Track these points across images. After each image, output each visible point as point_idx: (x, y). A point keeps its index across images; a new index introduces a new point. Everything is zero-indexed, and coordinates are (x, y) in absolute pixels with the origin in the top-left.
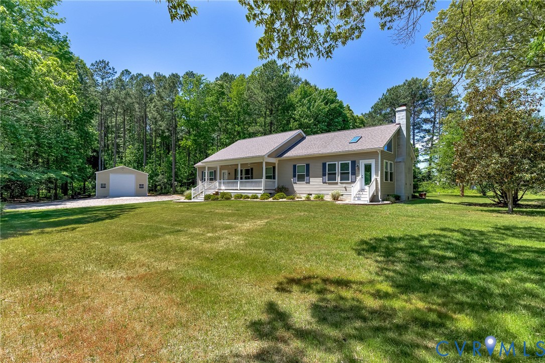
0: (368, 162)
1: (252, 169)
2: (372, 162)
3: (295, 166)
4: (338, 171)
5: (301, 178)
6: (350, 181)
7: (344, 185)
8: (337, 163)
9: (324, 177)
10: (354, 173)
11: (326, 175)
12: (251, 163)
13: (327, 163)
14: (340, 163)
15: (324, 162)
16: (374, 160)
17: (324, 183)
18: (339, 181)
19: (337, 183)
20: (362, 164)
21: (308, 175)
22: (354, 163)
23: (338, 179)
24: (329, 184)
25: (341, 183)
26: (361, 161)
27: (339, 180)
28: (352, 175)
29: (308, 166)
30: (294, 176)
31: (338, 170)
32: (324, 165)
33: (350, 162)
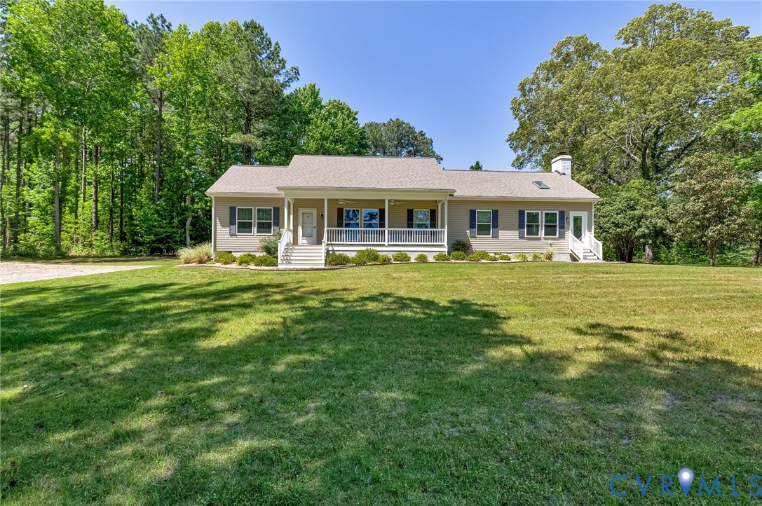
0: (578, 214)
2: (584, 215)
3: (473, 213)
4: (542, 223)
5: (484, 230)
6: (557, 236)
7: (549, 242)
8: (540, 212)
9: (521, 230)
10: (562, 227)
11: (524, 228)
13: (526, 212)
14: (544, 212)
15: (522, 209)
16: (586, 213)
17: (521, 237)
18: (543, 236)
19: (539, 239)
20: (572, 215)
21: (495, 226)
22: (562, 214)
23: (542, 233)
24: (528, 239)
25: (545, 239)
26: (571, 212)
29: (495, 213)
30: (472, 226)
31: (542, 221)
32: (521, 213)
33: (558, 212)
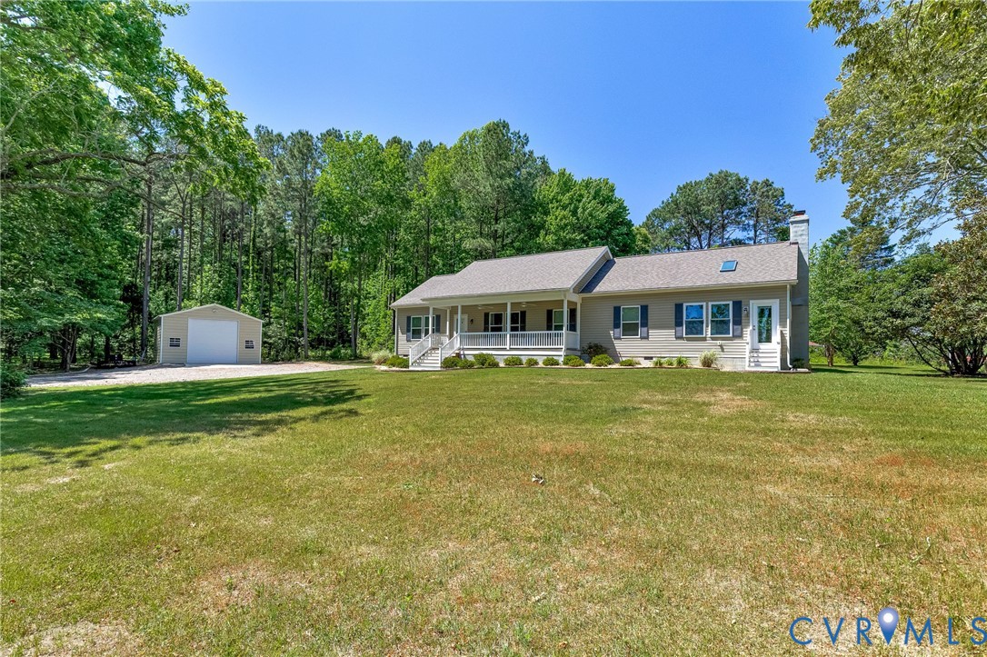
0: (765, 303)
1: (523, 313)
2: (775, 304)
3: (617, 310)
4: (707, 317)
5: (630, 330)
6: (731, 335)
7: (719, 342)
8: (704, 304)
9: (677, 328)
10: (738, 322)
11: (682, 325)
12: (527, 302)
13: (685, 305)
14: (710, 304)
15: (679, 302)
16: (777, 301)
17: (678, 337)
18: (709, 335)
19: (705, 339)
20: (754, 306)
21: (645, 324)
22: (738, 305)
23: (708, 331)
24: (688, 339)
25: (713, 339)
26: (751, 302)
27: (709, 333)
28: (734, 324)
29: (645, 309)
30: (616, 326)
31: (707, 315)
32: (679, 307)
33: (731, 303)
